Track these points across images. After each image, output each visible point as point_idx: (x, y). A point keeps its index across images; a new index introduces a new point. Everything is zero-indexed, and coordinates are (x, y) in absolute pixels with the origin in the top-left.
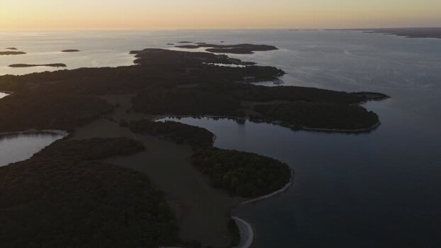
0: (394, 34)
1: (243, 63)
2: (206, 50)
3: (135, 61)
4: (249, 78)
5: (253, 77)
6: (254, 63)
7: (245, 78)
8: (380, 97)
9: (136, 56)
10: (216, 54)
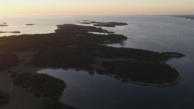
0: (185, 18)
1: (108, 32)
2: (94, 25)
3: (55, 31)
4: (107, 41)
5: (109, 41)
6: (113, 32)
7: (105, 41)
8: (180, 55)
9: (58, 28)
10: (97, 27)
